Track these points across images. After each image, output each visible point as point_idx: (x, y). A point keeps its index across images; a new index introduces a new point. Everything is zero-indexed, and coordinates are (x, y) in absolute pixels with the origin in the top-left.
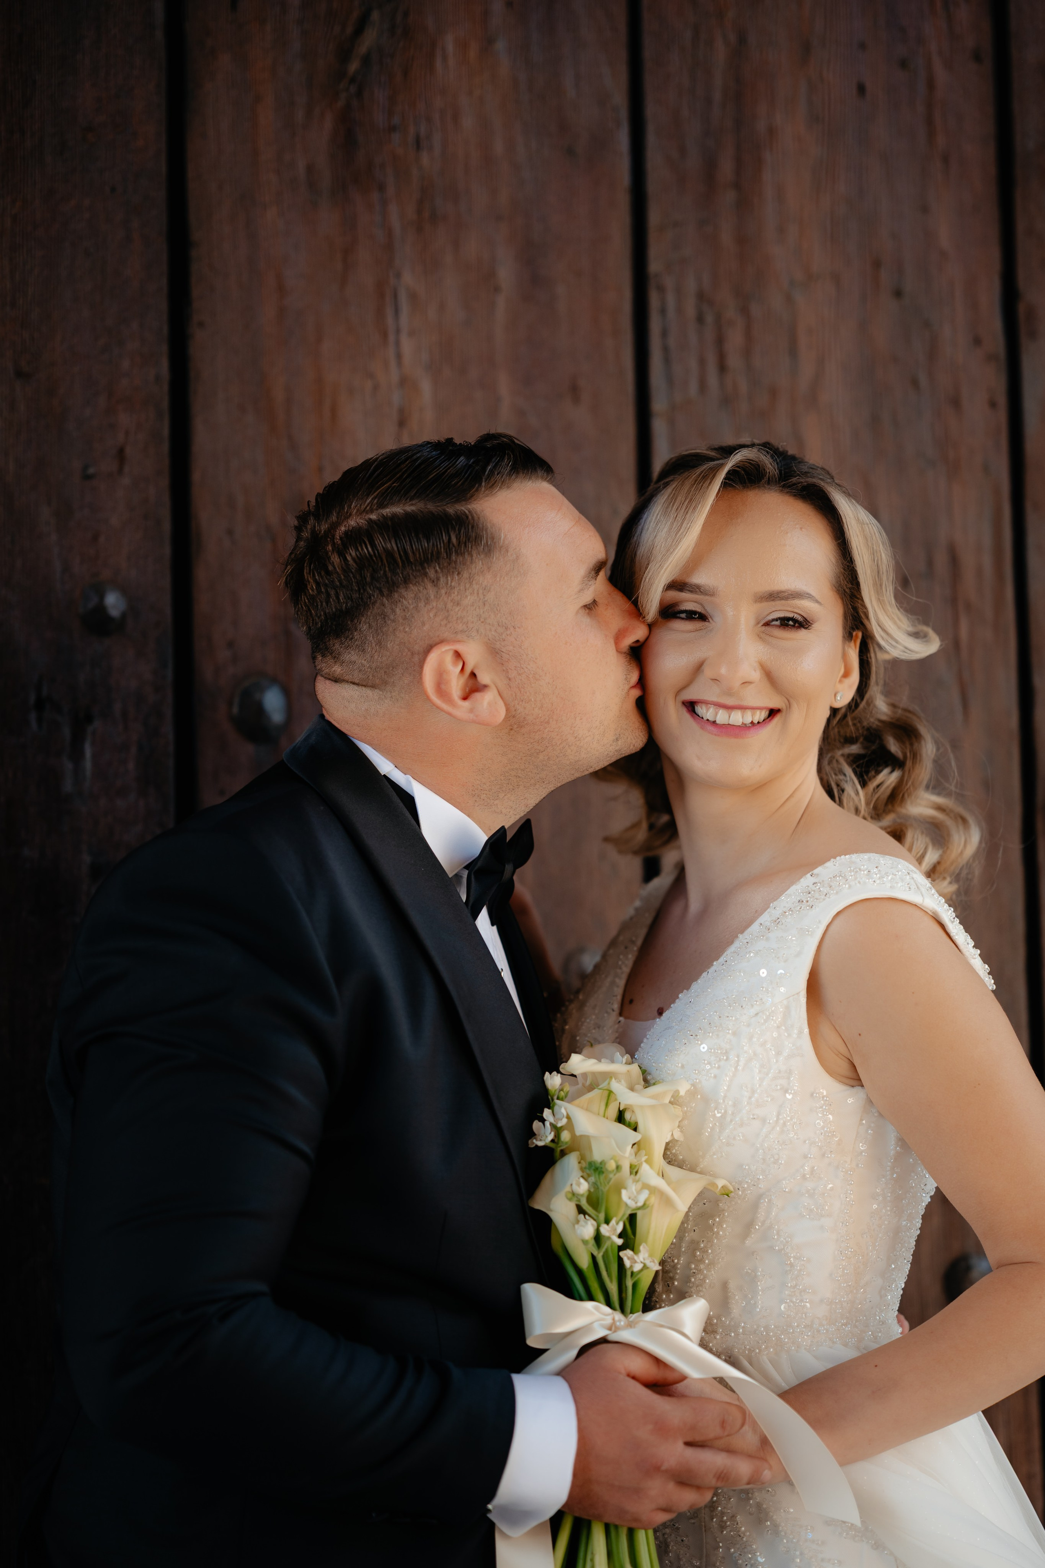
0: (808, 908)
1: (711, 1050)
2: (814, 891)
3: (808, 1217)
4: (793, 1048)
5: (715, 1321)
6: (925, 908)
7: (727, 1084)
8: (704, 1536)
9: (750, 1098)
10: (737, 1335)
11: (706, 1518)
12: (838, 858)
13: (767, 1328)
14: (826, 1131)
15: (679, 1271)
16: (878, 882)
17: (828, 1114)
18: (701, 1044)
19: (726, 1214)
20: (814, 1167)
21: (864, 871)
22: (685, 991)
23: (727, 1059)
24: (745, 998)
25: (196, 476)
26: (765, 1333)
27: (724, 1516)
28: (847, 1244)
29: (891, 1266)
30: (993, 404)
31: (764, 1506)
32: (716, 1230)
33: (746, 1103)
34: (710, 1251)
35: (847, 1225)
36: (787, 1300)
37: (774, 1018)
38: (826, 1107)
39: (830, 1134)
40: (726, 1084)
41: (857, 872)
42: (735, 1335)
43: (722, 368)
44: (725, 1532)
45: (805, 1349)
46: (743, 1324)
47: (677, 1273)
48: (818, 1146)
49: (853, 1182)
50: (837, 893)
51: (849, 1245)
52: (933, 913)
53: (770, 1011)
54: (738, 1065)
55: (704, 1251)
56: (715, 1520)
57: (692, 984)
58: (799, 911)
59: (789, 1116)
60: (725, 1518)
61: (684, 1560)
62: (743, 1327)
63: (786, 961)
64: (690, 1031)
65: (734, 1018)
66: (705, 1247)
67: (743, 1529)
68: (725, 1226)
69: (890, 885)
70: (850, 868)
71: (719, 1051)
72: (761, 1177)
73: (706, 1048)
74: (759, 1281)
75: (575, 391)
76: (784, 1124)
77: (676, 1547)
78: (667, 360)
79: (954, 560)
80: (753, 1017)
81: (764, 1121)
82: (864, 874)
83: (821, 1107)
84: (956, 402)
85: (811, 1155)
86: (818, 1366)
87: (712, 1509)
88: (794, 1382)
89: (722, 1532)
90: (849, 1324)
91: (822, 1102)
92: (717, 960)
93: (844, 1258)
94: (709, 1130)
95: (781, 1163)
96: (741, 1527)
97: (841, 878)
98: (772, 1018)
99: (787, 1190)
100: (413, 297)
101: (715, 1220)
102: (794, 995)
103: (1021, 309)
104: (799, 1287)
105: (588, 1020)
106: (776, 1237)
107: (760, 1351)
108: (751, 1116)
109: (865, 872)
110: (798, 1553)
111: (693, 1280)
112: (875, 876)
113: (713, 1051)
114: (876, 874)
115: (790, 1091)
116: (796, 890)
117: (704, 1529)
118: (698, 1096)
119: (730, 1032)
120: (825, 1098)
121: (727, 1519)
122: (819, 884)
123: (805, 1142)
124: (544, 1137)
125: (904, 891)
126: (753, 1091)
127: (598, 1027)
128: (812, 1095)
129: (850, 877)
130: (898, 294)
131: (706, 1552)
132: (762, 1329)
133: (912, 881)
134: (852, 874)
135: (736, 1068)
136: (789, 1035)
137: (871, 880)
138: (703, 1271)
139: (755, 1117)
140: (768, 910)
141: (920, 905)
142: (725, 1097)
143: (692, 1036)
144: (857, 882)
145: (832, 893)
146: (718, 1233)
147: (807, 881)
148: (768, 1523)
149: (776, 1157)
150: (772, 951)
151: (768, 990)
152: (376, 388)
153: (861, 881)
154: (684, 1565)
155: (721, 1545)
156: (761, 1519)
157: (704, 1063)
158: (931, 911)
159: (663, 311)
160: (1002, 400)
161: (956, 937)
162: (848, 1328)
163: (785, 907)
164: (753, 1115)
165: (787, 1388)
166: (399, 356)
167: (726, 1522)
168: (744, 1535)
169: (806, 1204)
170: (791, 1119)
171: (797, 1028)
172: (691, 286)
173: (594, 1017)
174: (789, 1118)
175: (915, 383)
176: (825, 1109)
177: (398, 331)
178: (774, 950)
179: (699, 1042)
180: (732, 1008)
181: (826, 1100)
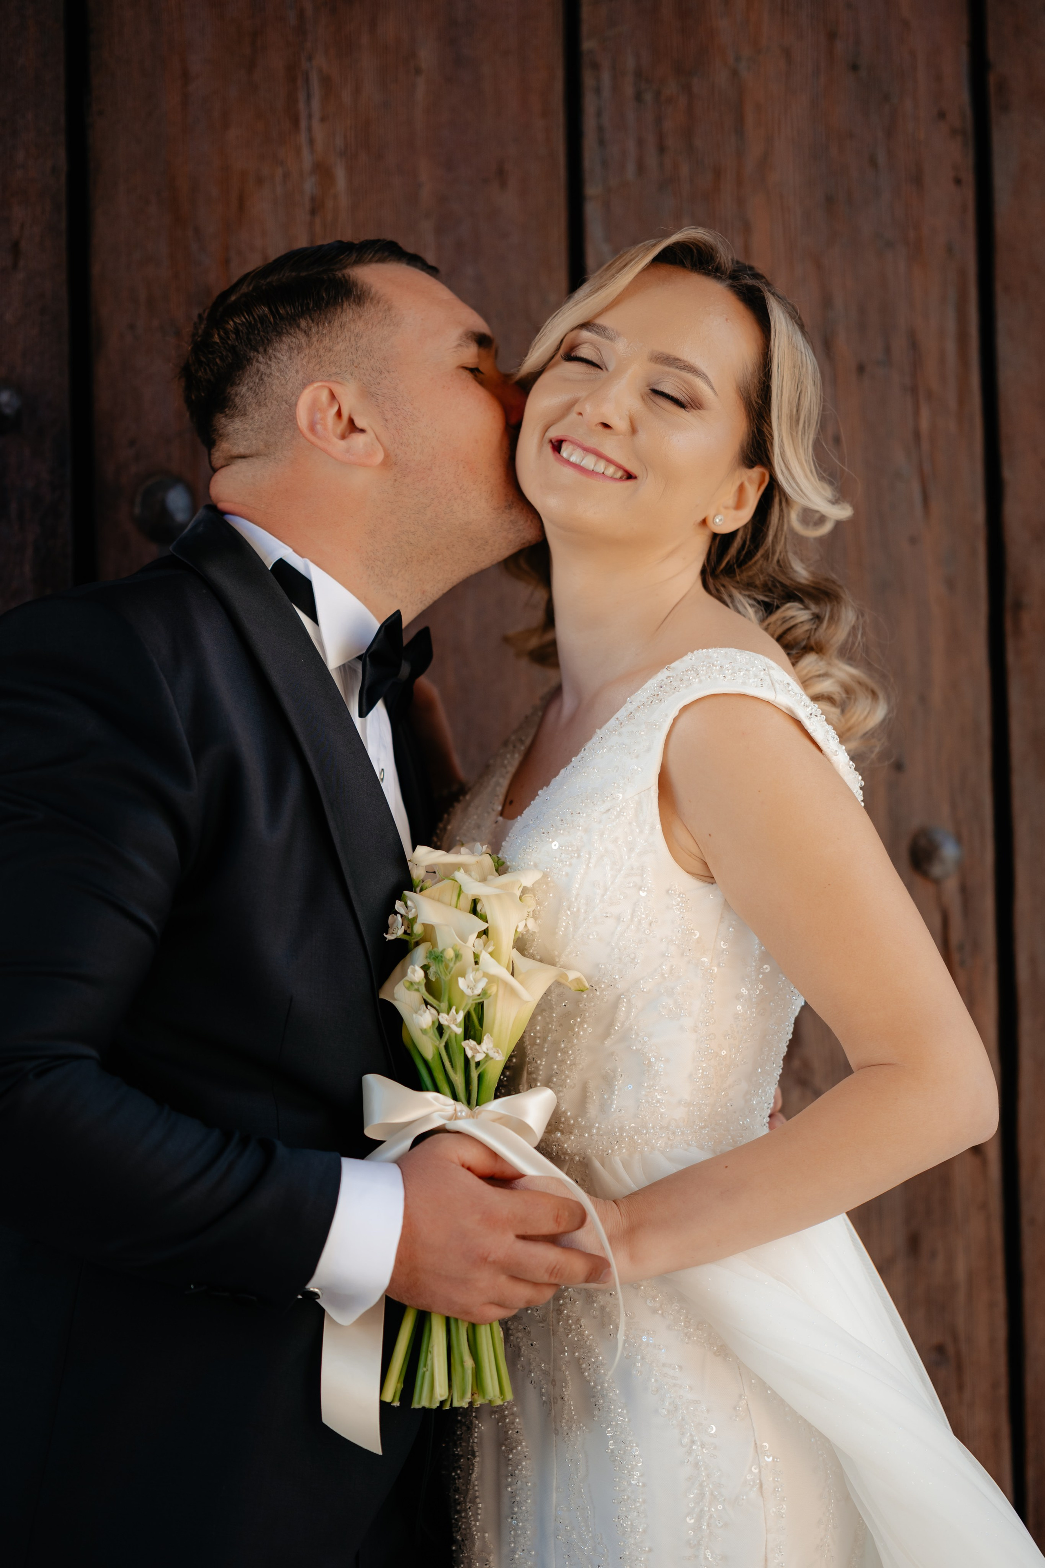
0: (657, 701)
1: (562, 847)
2: (666, 685)
3: (666, 1016)
4: (645, 844)
5: (572, 1122)
6: (778, 704)
7: (579, 882)
8: (552, 1339)
9: (603, 896)
10: (591, 1135)
11: (554, 1321)
12: (695, 652)
13: (622, 1129)
14: (684, 929)
15: (541, 1073)
16: (729, 677)
17: (684, 911)
18: (553, 841)
19: (587, 1015)
20: (672, 966)
21: (716, 666)
22: (545, 788)
23: (579, 856)
24: (597, 794)
25: (96, 270)
26: (618, 1134)
27: (569, 1320)
28: (707, 1045)
29: (757, 1070)
30: (958, 181)
31: (608, 1310)
32: (577, 1030)
33: (598, 901)
34: (570, 1052)
35: (707, 1026)
36: (642, 1100)
37: (625, 814)
38: (682, 904)
39: (688, 932)
40: (577, 882)
41: (709, 667)
42: (589, 1135)
43: (662, 149)
44: (570, 1336)
45: (659, 1150)
46: (597, 1125)
47: (539, 1074)
48: (675, 944)
49: (713, 981)
50: (687, 686)
51: (708, 1046)
52: (787, 709)
53: (621, 807)
54: (589, 862)
55: (565, 1052)
56: (561, 1323)
57: (551, 781)
58: (650, 705)
59: (643, 914)
60: (570, 1321)
61: (534, 1364)
62: (598, 1128)
63: (637, 757)
64: (542, 829)
65: (584, 815)
66: (566, 1047)
67: (587, 1332)
68: (585, 1026)
69: (741, 681)
70: (703, 662)
71: (570, 849)
72: (617, 977)
73: (557, 845)
74: (616, 1081)
75: (501, 174)
76: (640, 922)
77: (527, 1351)
78: (602, 142)
79: (914, 344)
80: (605, 813)
81: (618, 919)
82: (716, 669)
83: (678, 905)
84: (917, 180)
85: (668, 954)
86: (670, 1168)
87: (559, 1312)
88: (644, 1182)
89: (568, 1335)
90: (708, 1127)
91: (679, 899)
92: (576, 756)
93: (703, 1059)
94: (563, 929)
95: (637, 963)
96: (585, 1331)
97: (692, 672)
98: (622, 814)
99: (645, 990)
100: (326, 81)
101: (576, 1020)
102: (645, 790)
103: (992, 80)
104: (656, 1087)
105: (470, 821)
106: (633, 1036)
107: (612, 1151)
108: (605, 915)
109: (717, 668)
110: (639, 1357)
111: (555, 1080)
112: (727, 671)
113: (563, 848)
114: (728, 670)
115: (643, 889)
116: (652, 684)
117: (551, 1332)
118: (550, 894)
119: (580, 828)
120: (681, 895)
121: (572, 1323)
122: (671, 678)
123: (662, 940)
124: (397, 931)
125: (756, 687)
126: (606, 890)
127: (478, 827)
128: (667, 892)
129: (702, 672)
130: (855, 67)
131: (554, 1356)
132: (617, 1130)
133: (767, 678)
134: (704, 668)
135: (587, 865)
136: (641, 832)
137: (721, 676)
138: (565, 1072)
139: (608, 915)
140: (626, 705)
141: (773, 701)
142: (578, 895)
143: (544, 833)
144: (707, 677)
145: (682, 687)
146: (578, 1032)
147: (662, 675)
148: (611, 1326)
149: (632, 956)
150: (624, 746)
151: (619, 786)
152: (286, 176)
153: (711, 675)
154: (534, 1369)
155: (566, 1348)
156: (604, 1323)
157: (555, 861)
158: (785, 707)
159: (598, 91)
160: (969, 177)
161: (814, 734)
162: (705, 1131)
163: (640, 701)
164: (607, 913)
165: (636, 1189)
166: (311, 142)
167: (571, 1326)
168: (588, 1339)
169: (664, 1004)
170: (647, 917)
171: (648, 824)
172: (630, 63)
173: (475, 817)
174: (643, 916)
175: (873, 162)
176: (682, 906)
177: (310, 117)
178: (626, 746)
179: (550, 840)
180: (584, 805)
181: (682, 897)
